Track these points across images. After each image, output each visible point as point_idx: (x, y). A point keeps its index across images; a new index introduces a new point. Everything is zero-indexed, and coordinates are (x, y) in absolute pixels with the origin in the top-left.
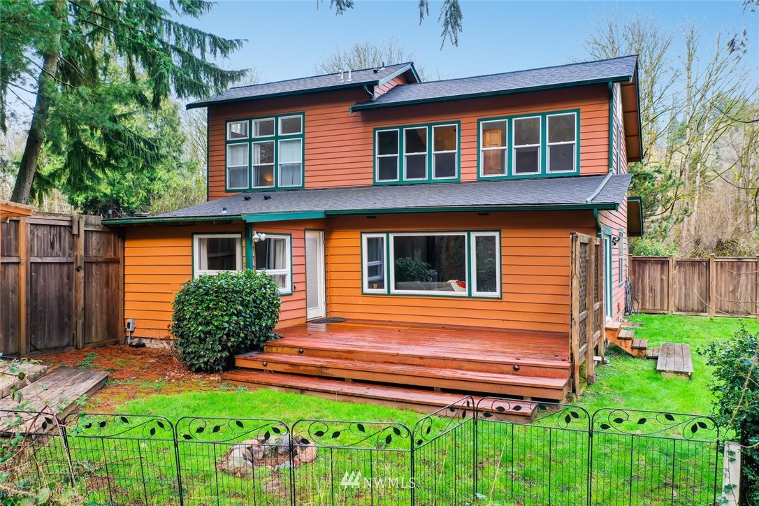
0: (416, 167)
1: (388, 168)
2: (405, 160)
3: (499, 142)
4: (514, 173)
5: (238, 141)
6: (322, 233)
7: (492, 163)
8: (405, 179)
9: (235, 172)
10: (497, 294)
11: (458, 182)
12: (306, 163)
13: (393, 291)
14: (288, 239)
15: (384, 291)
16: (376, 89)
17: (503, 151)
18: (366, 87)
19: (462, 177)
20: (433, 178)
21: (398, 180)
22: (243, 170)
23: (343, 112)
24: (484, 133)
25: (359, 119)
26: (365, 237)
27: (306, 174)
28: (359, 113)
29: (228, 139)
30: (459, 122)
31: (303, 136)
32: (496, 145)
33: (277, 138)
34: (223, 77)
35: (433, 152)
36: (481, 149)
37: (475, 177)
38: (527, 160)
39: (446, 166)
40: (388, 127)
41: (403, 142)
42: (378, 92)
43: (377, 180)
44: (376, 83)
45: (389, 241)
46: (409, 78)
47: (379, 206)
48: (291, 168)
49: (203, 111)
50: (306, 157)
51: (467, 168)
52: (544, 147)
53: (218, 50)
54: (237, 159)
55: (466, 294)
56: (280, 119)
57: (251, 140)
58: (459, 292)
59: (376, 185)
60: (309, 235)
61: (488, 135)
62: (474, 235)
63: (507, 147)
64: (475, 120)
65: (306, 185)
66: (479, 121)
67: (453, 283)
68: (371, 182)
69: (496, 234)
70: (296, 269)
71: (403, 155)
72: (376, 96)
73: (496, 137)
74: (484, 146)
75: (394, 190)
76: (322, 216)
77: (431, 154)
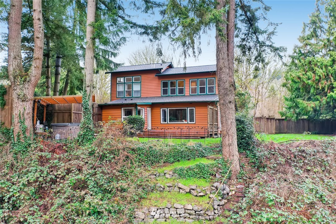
0: (173, 92)
1: (165, 92)
2: (170, 89)
3: (195, 85)
4: (199, 94)
5: (120, 83)
6: (150, 108)
7: (193, 91)
8: (170, 95)
9: (119, 92)
10: (194, 122)
11: (184, 96)
12: (141, 90)
13: (169, 123)
14: (143, 109)
15: (166, 123)
16: (162, 70)
17: (196, 87)
18: (159, 70)
19: (186, 94)
20: (178, 94)
21: (168, 95)
22: (122, 92)
23: (153, 76)
24: (191, 82)
25: (157, 78)
26: (161, 109)
27: (141, 93)
28: (157, 77)
29: (117, 82)
30: (185, 80)
31: (140, 82)
32: (194, 86)
33: (133, 83)
34: (117, 65)
35: (178, 88)
36: (191, 87)
37: (189, 94)
38: (202, 90)
39: (181, 91)
40: (165, 81)
41: (169, 85)
42: (162, 71)
43: (162, 95)
44: (162, 69)
45: (168, 110)
46: (171, 66)
47: (165, 101)
48: (137, 92)
49: (110, 74)
50: (141, 88)
51: (187, 92)
52: (207, 87)
53: (113, 56)
54: (120, 88)
55: (187, 123)
56: (134, 77)
57: (124, 83)
58: (185, 122)
59: (162, 96)
60: (148, 109)
61: (192, 83)
62: (189, 108)
63: (197, 87)
64: (189, 79)
65: (141, 96)
66: (190, 80)
67: (184, 120)
68: (160, 95)
69: (194, 108)
70: (146, 117)
71: (169, 88)
72: (162, 72)
73: (194, 84)
74: (191, 86)
75: (167, 98)
76: (151, 104)
77: (177, 88)
